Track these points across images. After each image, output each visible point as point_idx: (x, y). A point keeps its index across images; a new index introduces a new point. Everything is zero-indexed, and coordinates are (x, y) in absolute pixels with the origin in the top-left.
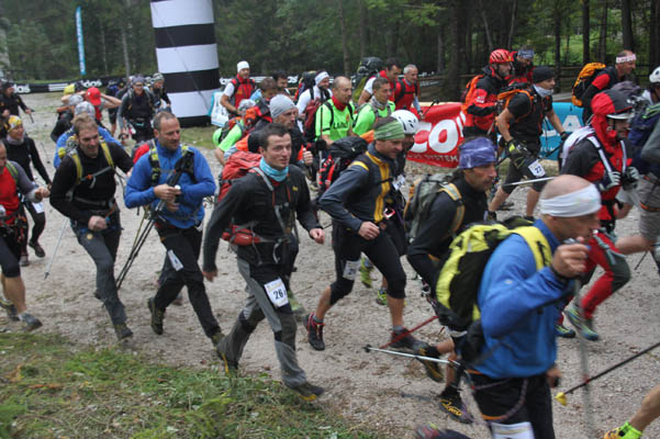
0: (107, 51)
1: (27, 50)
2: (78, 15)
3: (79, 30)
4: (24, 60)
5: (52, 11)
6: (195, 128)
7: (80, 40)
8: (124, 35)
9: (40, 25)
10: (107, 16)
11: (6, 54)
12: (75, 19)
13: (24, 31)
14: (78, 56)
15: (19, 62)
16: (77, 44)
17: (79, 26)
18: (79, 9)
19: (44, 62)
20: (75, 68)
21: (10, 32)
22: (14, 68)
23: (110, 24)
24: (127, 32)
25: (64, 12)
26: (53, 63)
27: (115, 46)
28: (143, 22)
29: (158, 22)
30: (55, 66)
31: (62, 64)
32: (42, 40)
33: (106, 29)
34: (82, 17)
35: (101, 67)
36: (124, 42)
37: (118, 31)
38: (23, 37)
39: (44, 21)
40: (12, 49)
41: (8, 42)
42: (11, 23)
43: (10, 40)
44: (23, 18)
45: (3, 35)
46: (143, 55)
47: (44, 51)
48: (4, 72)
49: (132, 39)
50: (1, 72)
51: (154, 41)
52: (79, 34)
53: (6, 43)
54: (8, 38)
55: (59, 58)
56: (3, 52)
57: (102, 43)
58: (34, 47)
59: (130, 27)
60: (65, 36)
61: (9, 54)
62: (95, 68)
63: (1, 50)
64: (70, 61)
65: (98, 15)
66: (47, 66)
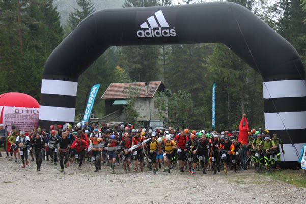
0: (231, 112)
2: (214, 88)
3: (214, 98)
4: (177, 116)
5: (198, 85)
6: (289, 170)
7: (214, 104)
8: (242, 102)
9: (189, 94)
10: (233, 90)
11: (167, 112)
12: (212, 91)
13: (179, 98)
14: (211, 115)
15: (173, 117)
16: (212, 107)
17: (214, 95)
18: (215, 84)
19: (189, 118)
20: (209, 123)
21: (170, 98)
22: (170, 121)
23: (233, 95)
24: (245, 100)
25: (205, 86)
26: (195, 118)
27: (236, 109)
28: (256, 94)
29: (266, 96)
30: (195, 121)
31: (200, 119)
32: (190, 104)
33: (231, 97)
34: (216, 90)
35: (226, 123)
36: (243, 108)
37: (239, 99)
38: (178, 101)
39: (192, 91)
40: (170, 109)
41: (168, 104)
42: (172, 92)
43: (170, 103)
44: (179, 89)
45: (166, 99)
46: (254, 116)
47: (190, 110)
48: (164, 122)
49: (247, 105)
50: (162, 123)
51: (263, 108)
52: (213, 101)
53: (167, 105)
54: (168, 101)
55: (199, 115)
56: (165, 110)
57: (227, 107)
58: (184, 108)
59: (247, 97)
60: (204, 102)
61: (168, 112)
62: (221, 124)
63: (163, 109)
64: (205, 118)
65: (227, 89)
66: (191, 120)
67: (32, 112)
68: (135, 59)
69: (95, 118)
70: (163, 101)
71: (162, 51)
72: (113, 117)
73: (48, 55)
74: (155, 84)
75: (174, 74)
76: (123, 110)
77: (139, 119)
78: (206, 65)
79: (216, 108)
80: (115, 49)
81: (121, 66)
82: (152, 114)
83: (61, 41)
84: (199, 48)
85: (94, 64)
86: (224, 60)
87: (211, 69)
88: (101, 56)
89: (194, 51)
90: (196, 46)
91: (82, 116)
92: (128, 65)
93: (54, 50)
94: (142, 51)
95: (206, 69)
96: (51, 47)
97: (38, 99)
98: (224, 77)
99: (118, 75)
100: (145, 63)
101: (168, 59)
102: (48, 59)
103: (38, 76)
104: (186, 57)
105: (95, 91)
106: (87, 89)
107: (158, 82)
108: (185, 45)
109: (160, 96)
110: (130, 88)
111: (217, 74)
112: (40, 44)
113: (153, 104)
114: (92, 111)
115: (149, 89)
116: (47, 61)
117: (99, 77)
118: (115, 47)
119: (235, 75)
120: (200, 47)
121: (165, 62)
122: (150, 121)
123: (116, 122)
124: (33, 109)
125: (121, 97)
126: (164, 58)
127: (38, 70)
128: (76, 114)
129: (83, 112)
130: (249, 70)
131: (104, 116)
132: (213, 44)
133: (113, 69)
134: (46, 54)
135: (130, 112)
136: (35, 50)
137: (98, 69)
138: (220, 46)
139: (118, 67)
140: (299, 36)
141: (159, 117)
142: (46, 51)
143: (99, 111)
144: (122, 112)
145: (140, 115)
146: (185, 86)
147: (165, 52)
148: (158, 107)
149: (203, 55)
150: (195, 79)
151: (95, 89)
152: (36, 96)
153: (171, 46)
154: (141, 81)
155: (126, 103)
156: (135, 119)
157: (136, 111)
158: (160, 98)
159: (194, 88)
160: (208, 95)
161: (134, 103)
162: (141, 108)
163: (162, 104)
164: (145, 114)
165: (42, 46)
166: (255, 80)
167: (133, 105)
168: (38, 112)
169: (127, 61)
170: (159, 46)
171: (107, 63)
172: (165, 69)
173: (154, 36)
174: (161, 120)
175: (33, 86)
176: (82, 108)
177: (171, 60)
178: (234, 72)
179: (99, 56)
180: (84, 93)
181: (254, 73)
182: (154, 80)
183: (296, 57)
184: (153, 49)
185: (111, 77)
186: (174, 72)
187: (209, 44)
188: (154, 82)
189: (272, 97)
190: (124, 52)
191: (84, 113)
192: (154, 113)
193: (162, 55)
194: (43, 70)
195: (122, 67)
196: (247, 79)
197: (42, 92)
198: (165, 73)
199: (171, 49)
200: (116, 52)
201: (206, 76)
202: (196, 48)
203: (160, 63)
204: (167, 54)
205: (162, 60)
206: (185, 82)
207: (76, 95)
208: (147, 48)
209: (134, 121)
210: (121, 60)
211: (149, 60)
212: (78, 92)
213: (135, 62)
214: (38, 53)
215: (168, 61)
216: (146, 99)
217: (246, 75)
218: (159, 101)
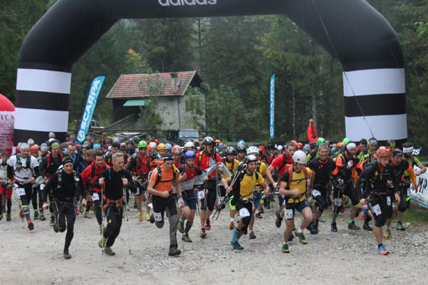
0: (297, 117)
1: (222, 113)
2: (272, 82)
3: (272, 96)
4: (219, 122)
5: (249, 77)
7: (272, 105)
8: (314, 102)
9: (237, 91)
10: (300, 84)
11: (203, 116)
12: (269, 85)
13: (221, 95)
14: (269, 121)
15: (213, 125)
16: (269, 109)
17: (272, 92)
18: (274, 76)
19: (237, 125)
20: (265, 132)
21: (209, 96)
22: (208, 130)
23: (301, 92)
24: (318, 98)
25: (260, 79)
26: (245, 126)
27: (305, 112)
28: (333, 90)
29: (348, 92)
30: (245, 130)
31: (253, 127)
32: (237, 104)
33: (297, 95)
34: (276, 84)
36: (314, 110)
37: (309, 98)
38: (220, 101)
39: (240, 86)
40: (209, 112)
41: (206, 105)
42: (211, 88)
43: (208, 104)
44: (222, 83)
45: (202, 98)
46: (331, 122)
47: (237, 115)
48: (199, 132)
49: (321, 106)
50: (197, 133)
51: (344, 111)
52: (272, 100)
53: (204, 106)
54: (206, 101)
55: (251, 121)
56: (201, 114)
57: (292, 109)
58: (229, 111)
59: (321, 94)
60: (258, 101)
61: (206, 117)
62: (283, 133)
63: (199, 112)
64: (260, 124)
65: (290, 83)
66: (239, 129)
67: (4, 117)
68: (155, 38)
69: (98, 126)
70: (198, 100)
71: (195, 26)
72: (124, 125)
73: (26, 33)
74: (186, 76)
75: (214, 61)
76: (139, 115)
77: (163, 128)
78: (261, 48)
79: (275, 110)
80: (127, 23)
81: (136, 50)
82: (182, 120)
83: (45, 11)
84: (251, 24)
85: (94, 45)
86: (287, 41)
87: (268, 53)
88: (105, 34)
89: (244, 27)
90: (246, 19)
91: (79, 123)
92: (146, 48)
93: (35, 25)
94: (166, 27)
95: (260, 53)
96: (30, 21)
97: (12, 99)
98: (287, 66)
99: (132, 63)
100: (172, 44)
101: (206, 38)
102: (26, 38)
103: (11, 63)
104: (231, 35)
105: (98, 87)
106: (85, 83)
107: (191, 72)
108: (230, 17)
109: (193, 94)
110: (149, 82)
111: (277, 60)
112: (14, 16)
113: (183, 105)
114: (94, 116)
115: (178, 83)
116: (24, 41)
117: (103, 66)
118: (126, 20)
119: (303, 61)
120: (253, 20)
121: (200, 44)
122: (179, 130)
123: (129, 131)
124: (5, 113)
125: (136, 95)
126: (200, 37)
127: (12, 55)
128: (70, 121)
129: (80, 117)
130: (323, 55)
131: (112, 123)
132: (272, 16)
133: (124, 53)
134: (23, 30)
135: (149, 117)
136: (6, 26)
137: (101, 54)
138: (281, 19)
139: (131, 51)
140: (395, 5)
141: (192, 125)
142: (22, 27)
143: (104, 116)
144: (138, 117)
145: (164, 123)
146: (231, 79)
147: (201, 28)
148: (192, 109)
149: (256, 32)
150: (245, 68)
151: (97, 84)
152: (9, 94)
153: (209, 19)
154: (165, 72)
155: (143, 104)
156: (158, 127)
157: (158, 116)
158: (193, 96)
159: (244, 81)
160: (264, 92)
161: (156, 104)
162: (167, 111)
163: (197, 105)
164: (172, 120)
165: (15, 19)
166: (332, 70)
167: (154, 107)
168: (12, 117)
169: (144, 42)
170: (191, 19)
171: (116, 43)
172: (201, 53)
173: (183, 4)
174: (195, 129)
175: (4, 79)
176: (78, 112)
177: (209, 40)
178: (302, 57)
179: (103, 34)
180: (81, 88)
181: (330, 59)
182: (184, 69)
183: (391, 36)
184: (183, 23)
185: (121, 65)
186: (214, 58)
187: (266, 16)
188: (185, 73)
189: (356, 95)
190: (139, 28)
191: (82, 119)
192: (185, 118)
193: (196, 33)
194: (19, 54)
195: (137, 52)
196: (321, 67)
197: (18, 88)
198: (201, 59)
199: (208, 23)
200: (129, 28)
201: (260, 63)
202: (247, 22)
203: (194, 44)
204: (203, 31)
205: (195, 39)
206: (230, 73)
207: (69, 93)
208: (174, 23)
209: (155, 131)
210: (136, 39)
211: (177, 39)
212: (72, 88)
213: (156, 44)
214: (11, 30)
215: (205, 42)
216: (174, 98)
217: (318, 63)
218: (192, 101)
